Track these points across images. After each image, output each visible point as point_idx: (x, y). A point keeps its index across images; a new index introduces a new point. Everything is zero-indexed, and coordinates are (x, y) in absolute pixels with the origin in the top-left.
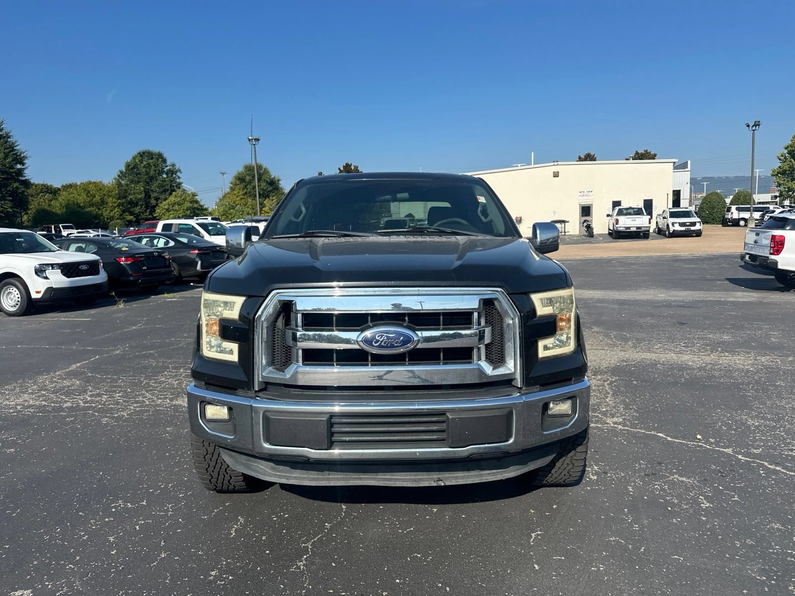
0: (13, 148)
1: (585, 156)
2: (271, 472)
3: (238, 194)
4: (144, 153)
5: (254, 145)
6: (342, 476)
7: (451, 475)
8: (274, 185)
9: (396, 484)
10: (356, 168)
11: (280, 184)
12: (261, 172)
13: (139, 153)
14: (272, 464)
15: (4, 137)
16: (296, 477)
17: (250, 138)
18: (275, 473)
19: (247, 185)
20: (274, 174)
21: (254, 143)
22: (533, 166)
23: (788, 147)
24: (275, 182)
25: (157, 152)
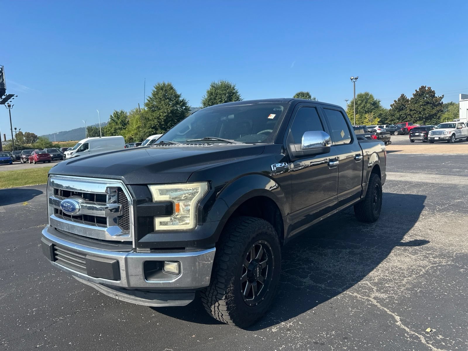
0: (238, 98)
3: (350, 112)
4: (299, 94)
5: (354, 82)
7: (121, 295)
8: (376, 105)
10: (429, 88)
11: (380, 104)
12: (368, 97)
13: (297, 94)
15: (235, 93)
17: (352, 78)
19: (358, 106)
20: (376, 98)
21: (354, 81)
24: (377, 103)
25: (306, 92)
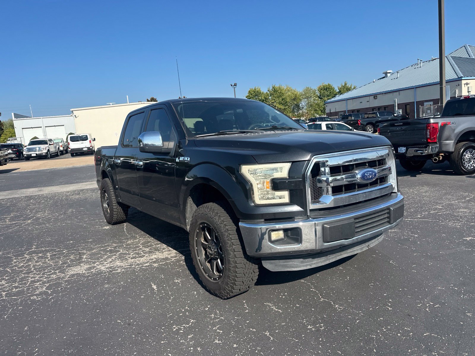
1: (151, 99)
2: (301, 264)
6: (334, 256)
7: (370, 243)
9: (355, 253)
14: (301, 260)
16: (315, 263)
18: (303, 264)
22: (128, 104)
23: (247, 97)
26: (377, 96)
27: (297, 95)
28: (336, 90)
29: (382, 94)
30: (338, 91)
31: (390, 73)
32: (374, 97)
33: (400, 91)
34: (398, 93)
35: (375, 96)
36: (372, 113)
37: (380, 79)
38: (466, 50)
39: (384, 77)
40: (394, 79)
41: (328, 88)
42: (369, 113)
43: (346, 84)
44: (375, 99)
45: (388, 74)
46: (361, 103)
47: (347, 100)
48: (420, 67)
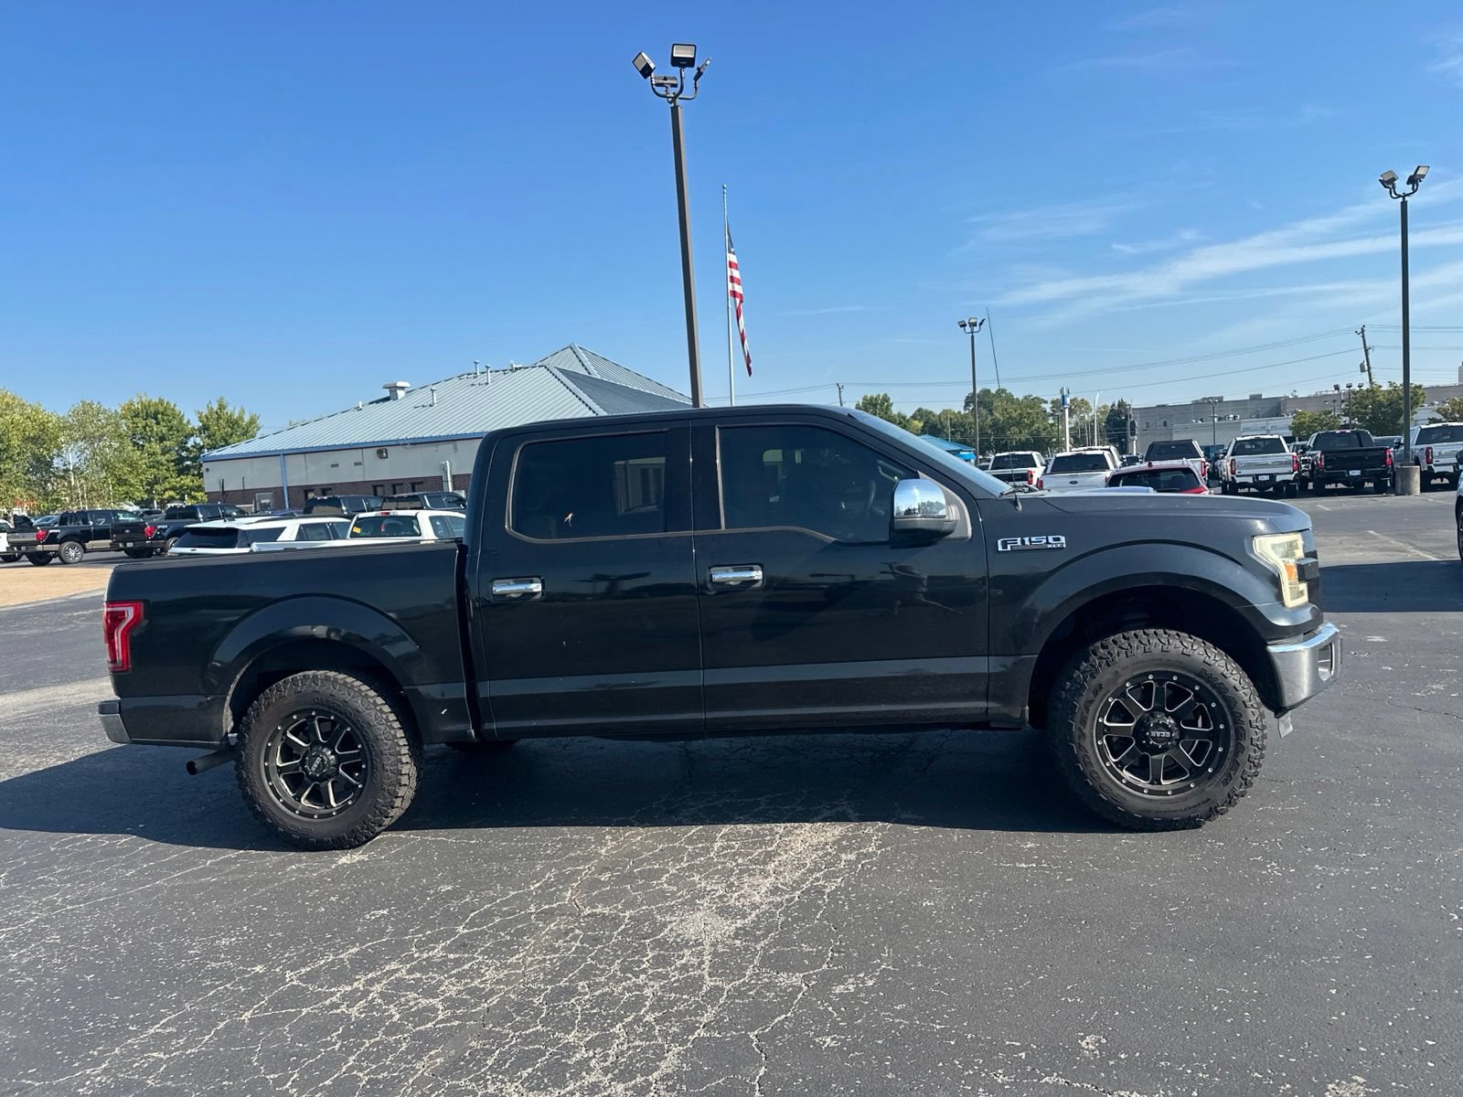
26: (386, 450)
27: (50, 425)
28: (188, 422)
29: (403, 444)
30: (197, 424)
31: (403, 388)
32: (380, 453)
33: (458, 442)
34: (450, 446)
35: (381, 449)
36: (409, 496)
37: (377, 402)
38: (580, 361)
39: (387, 399)
40: (423, 406)
41: (163, 414)
42: (399, 497)
43: (222, 407)
44: (382, 457)
45: (398, 391)
46: (333, 466)
47: (284, 455)
48: (487, 384)
